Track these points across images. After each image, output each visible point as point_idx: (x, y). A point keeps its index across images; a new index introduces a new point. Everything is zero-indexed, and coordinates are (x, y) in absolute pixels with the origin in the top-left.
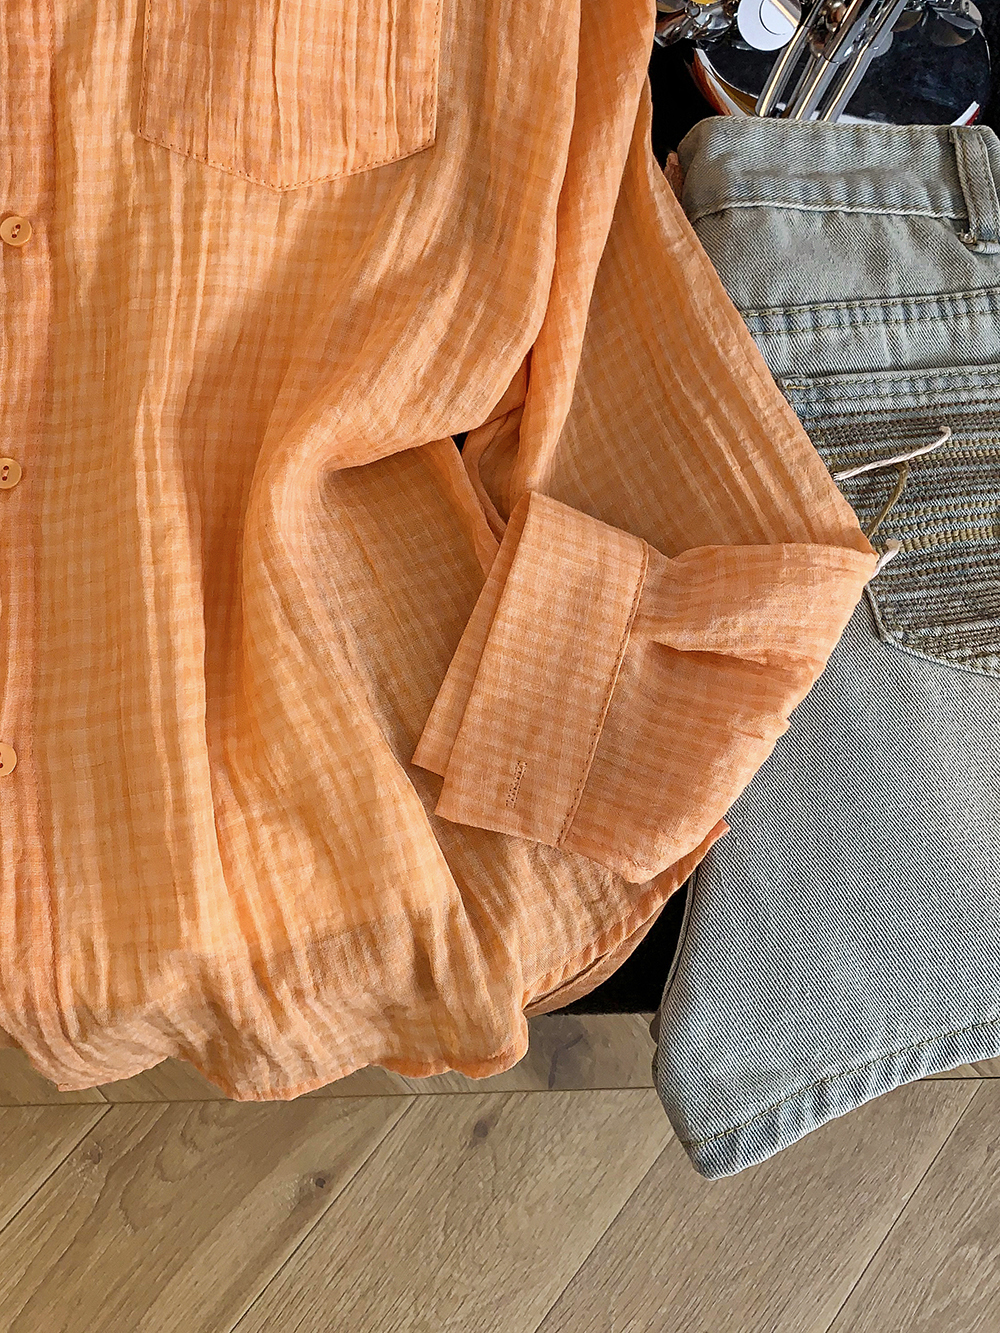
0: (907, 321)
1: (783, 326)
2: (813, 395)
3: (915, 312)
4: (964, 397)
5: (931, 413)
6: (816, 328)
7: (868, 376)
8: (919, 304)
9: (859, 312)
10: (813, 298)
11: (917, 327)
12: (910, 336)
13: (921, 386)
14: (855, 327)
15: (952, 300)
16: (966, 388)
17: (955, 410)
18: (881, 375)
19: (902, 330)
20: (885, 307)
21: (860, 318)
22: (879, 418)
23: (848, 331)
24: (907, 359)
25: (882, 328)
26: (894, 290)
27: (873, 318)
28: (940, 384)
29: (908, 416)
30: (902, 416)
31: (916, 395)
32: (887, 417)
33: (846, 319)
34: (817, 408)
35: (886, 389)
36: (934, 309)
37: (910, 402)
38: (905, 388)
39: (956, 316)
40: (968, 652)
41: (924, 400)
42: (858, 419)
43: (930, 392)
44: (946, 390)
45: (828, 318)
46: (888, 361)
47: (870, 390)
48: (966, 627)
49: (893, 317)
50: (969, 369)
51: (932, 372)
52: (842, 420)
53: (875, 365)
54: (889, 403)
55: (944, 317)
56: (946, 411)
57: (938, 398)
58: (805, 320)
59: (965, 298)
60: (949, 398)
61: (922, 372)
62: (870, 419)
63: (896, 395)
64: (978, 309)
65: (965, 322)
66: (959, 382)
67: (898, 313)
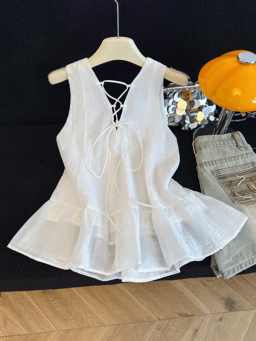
0: (229, 161)
1: (212, 164)
2: (217, 173)
3: (230, 160)
4: (239, 171)
5: (234, 174)
6: (216, 164)
7: (225, 169)
8: (231, 158)
9: (222, 161)
10: (215, 160)
11: (231, 162)
12: (230, 163)
13: (232, 170)
14: (221, 163)
15: (236, 157)
16: (239, 170)
17: (237, 173)
18: (226, 169)
19: (229, 162)
20: (225, 160)
21: (222, 162)
22: (227, 175)
23: (221, 164)
24: (230, 167)
25: (226, 163)
26: (227, 157)
27: (224, 162)
28: (235, 169)
29: (231, 174)
30: (230, 174)
31: (232, 171)
32: (229, 175)
33: (220, 162)
34: (218, 175)
35: (228, 171)
36: (233, 159)
37: (231, 172)
38: (230, 170)
39: (237, 159)
40: (247, 204)
41: (233, 172)
42: (224, 175)
43: (234, 171)
44: (236, 170)
45: (217, 162)
46: (227, 167)
47: (225, 171)
48: (246, 201)
49: (227, 161)
50: (239, 167)
51: (234, 168)
52: (222, 176)
53: (226, 168)
54: (228, 173)
55: (235, 160)
56: (236, 173)
57: (235, 171)
58: (214, 163)
59: (238, 157)
60: (237, 171)
61: (232, 168)
62: (226, 175)
63: (229, 171)
64: (240, 158)
65: (238, 160)
66: (238, 169)
67: (228, 160)
